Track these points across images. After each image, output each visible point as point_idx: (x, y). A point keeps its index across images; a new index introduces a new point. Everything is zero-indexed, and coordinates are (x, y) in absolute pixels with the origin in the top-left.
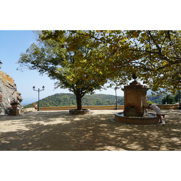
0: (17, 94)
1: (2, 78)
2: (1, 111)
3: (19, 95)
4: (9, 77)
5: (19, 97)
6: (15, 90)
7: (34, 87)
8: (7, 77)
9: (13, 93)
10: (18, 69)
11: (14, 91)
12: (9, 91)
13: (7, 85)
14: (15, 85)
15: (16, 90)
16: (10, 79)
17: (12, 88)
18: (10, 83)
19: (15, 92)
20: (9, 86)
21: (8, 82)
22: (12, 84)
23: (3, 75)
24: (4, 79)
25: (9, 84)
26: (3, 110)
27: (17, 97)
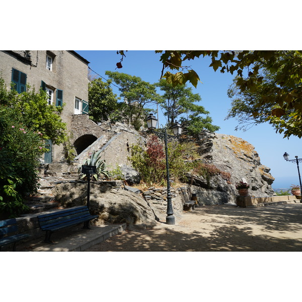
0: (262, 169)
1: (234, 146)
2: (230, 198)
3: (267, 172)
4: (245, 143)
5: (265, 176)
6: (256, 163)
7: (286, 155)
8: (242, 145)
9: (251, 168)
10: (238, 127)
11: (253, 165)
12: (245, 166)
13: (241, 157)
14: (257, 155)
15: (259, 164)
16: (248, 147)
17: (250, 160)
18: (245, 153)
19: (258, 166)
20: (245, 157)
21: (243, 151)
22: (251, 154)
23: (236, 143)
24: (236, 149)
25: (245, 155)
26: (232, 197)
27: (262, 176)
